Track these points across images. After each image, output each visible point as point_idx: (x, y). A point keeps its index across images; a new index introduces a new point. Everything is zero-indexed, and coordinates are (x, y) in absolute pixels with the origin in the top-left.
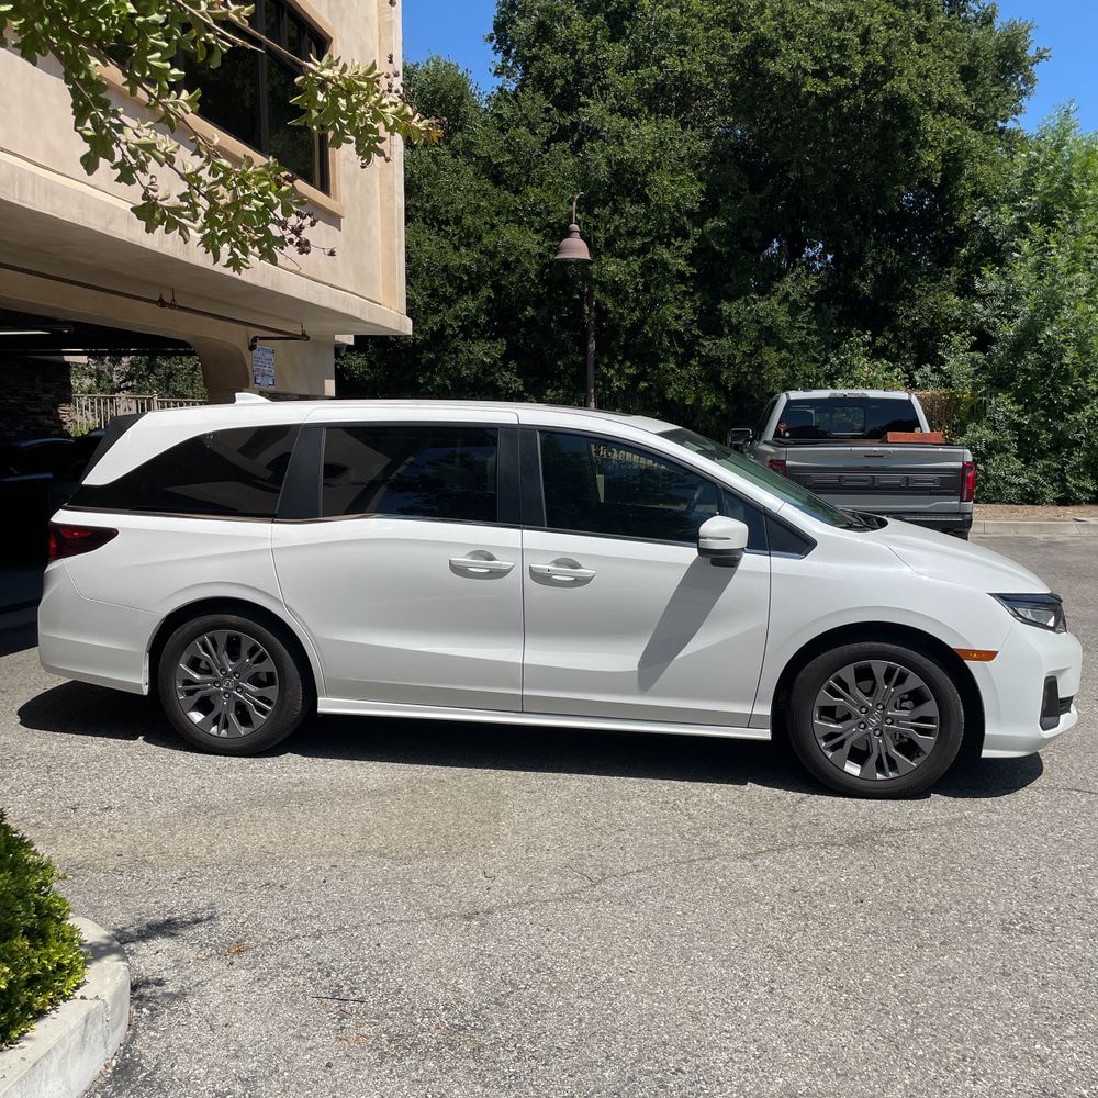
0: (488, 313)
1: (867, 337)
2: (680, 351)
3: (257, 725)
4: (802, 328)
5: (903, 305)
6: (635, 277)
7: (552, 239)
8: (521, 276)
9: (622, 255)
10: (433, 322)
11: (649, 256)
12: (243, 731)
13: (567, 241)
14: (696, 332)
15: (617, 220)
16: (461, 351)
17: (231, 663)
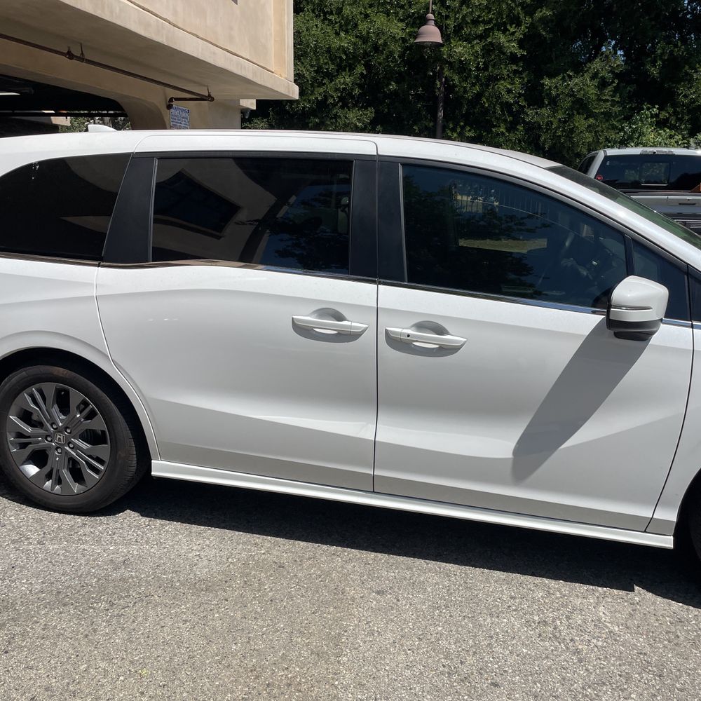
0: (360, 86)
1: (655, 110)
2: (509, 119)
3: (90, 484)
4: (607, 101)
5: (684, 86)
6: (477, 57)
7: (412, 27)
8: (387, 58)
9: (468, 39)
10: (318, 93)
11: (489, 40)
12: (76, 488)
13: (424, 28)
14: (523, 103)
15: (465, 10)
16: (340, 117)
17: (62, 417)
